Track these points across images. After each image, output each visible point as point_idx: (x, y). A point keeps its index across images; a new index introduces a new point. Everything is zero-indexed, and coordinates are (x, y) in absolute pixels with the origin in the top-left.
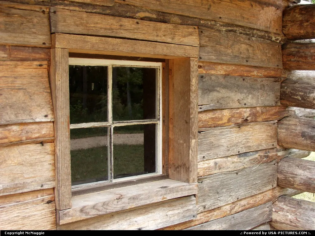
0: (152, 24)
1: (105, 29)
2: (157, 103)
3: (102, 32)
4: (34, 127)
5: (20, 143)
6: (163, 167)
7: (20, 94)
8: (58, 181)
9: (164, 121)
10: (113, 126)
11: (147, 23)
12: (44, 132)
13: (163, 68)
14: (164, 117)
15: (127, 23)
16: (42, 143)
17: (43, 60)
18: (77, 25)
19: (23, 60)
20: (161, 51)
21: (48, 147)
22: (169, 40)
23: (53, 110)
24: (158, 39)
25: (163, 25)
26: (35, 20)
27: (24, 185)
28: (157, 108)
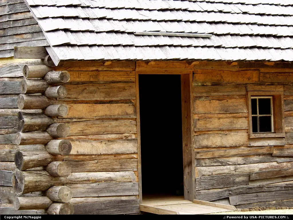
0: (270, 86)
1: (258, 89)
2: (271, 109)
3: (257, 90)
4: (244, 114)
5: (242, 117)
6: (274, 130)
7: (241, 106)
8: (249, 127)
9: (273, 115)
10: (259, 116)
11: (268, 86)
12: (246, 115)
13: (273, 98)
14: (273, 114)
15: (263, 87)
16: (246, 118)
17: (245, 98)
18: (252, 89)
19: (241, 98)
20: (272, 93)
21: (247, 119)
22: (275, 90)
23: (248, 109)
24: (271, 90)
25: (273, 86)
26: (243, 88)
27: (242, 127)
28: (271, 111)
